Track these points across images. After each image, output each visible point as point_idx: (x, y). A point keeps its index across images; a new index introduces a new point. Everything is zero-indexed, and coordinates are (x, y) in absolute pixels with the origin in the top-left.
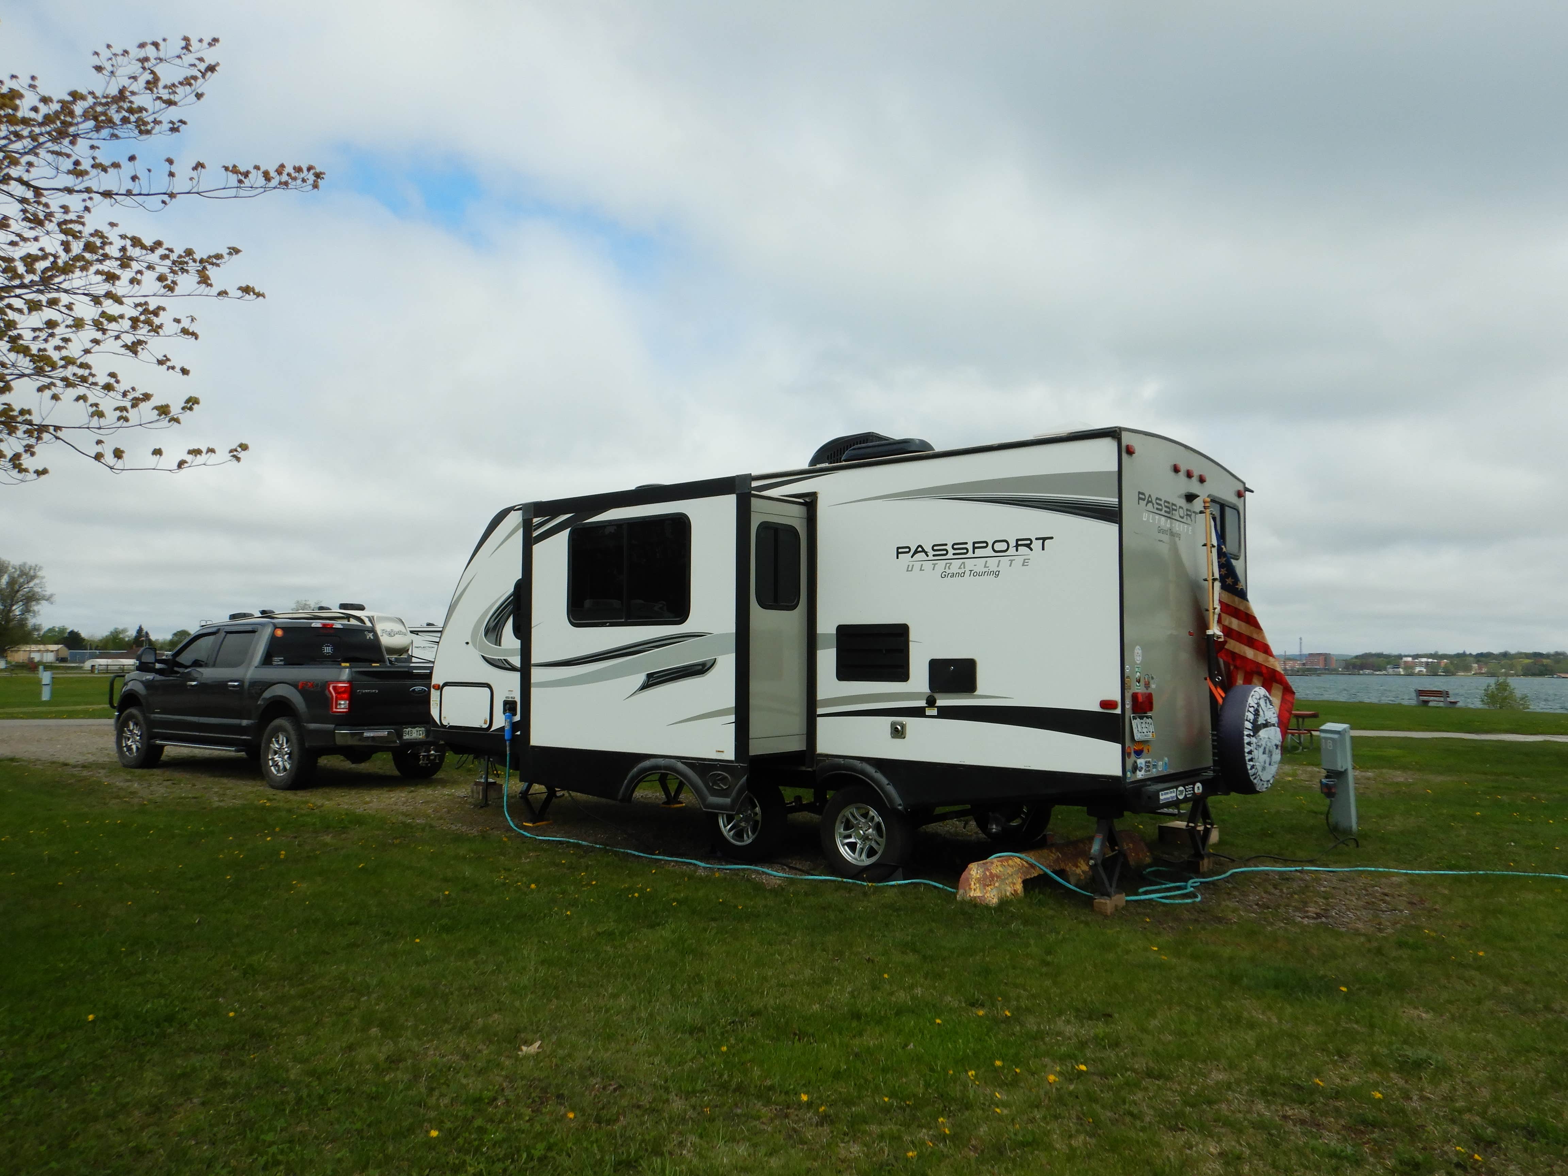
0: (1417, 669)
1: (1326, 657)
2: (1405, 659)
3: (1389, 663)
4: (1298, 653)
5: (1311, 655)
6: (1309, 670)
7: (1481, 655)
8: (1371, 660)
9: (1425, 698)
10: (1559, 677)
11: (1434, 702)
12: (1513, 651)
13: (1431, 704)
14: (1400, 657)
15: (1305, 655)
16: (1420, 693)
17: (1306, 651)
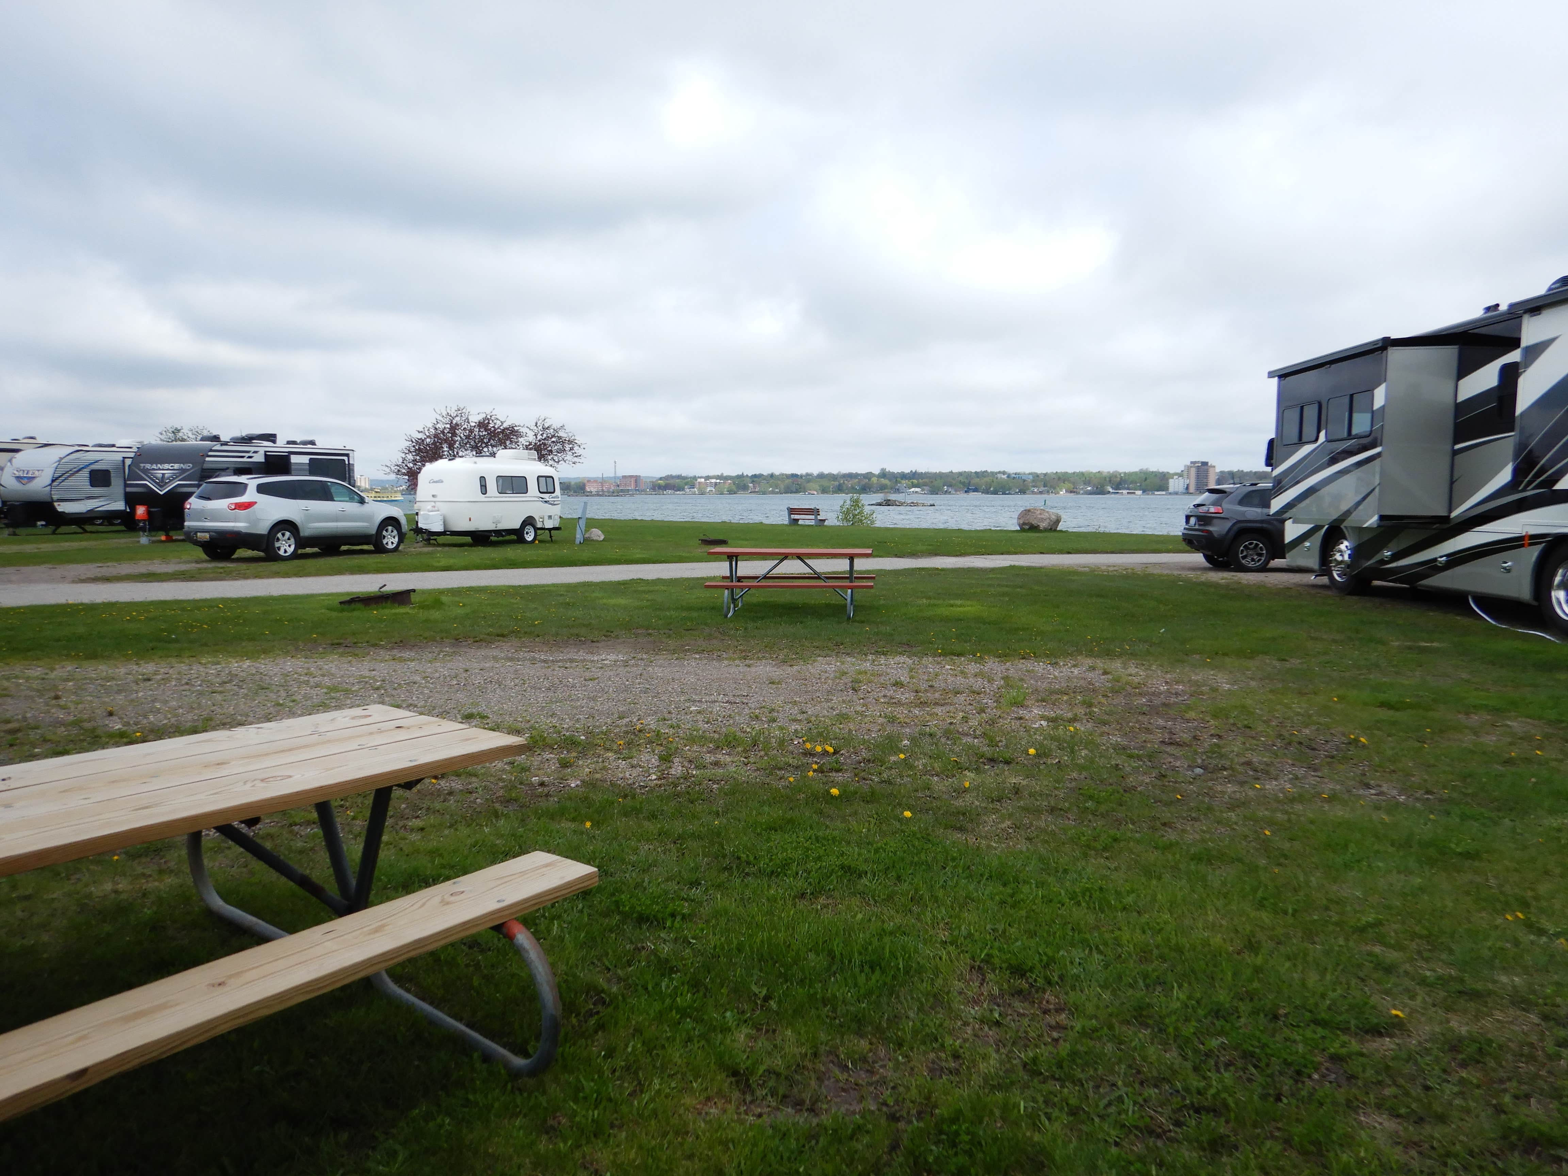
0: (709, 489)
1: (637, 479)
2: (699, 480)
3: (686, 484)
4: (612, 475)
5: (624, 477)
6: (622, 491)
7: (755, 476)
8: (671, 481)
9: (796, 517)
10: (809, 494)
11: (806, 520)
12: (777, 473)
13: (800, 522)
14: (695, 478)
15: (618, 478)
16: (791, 511)
17: (620, 474)
